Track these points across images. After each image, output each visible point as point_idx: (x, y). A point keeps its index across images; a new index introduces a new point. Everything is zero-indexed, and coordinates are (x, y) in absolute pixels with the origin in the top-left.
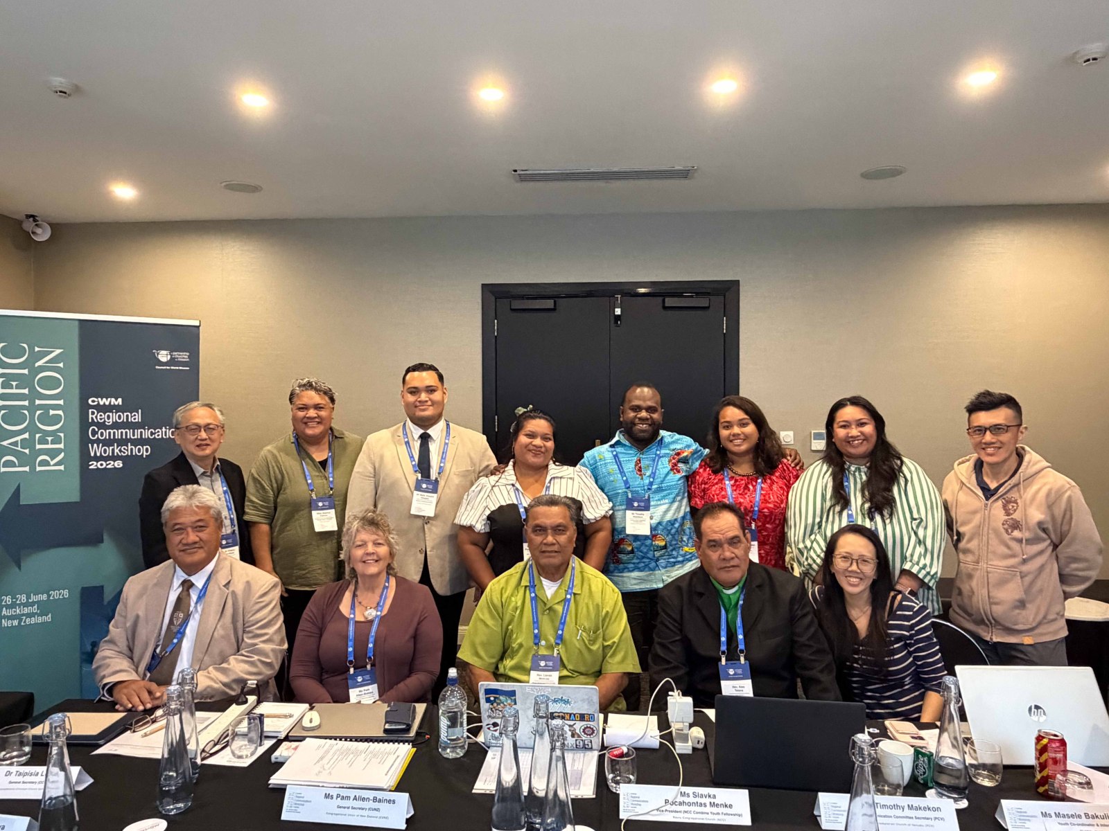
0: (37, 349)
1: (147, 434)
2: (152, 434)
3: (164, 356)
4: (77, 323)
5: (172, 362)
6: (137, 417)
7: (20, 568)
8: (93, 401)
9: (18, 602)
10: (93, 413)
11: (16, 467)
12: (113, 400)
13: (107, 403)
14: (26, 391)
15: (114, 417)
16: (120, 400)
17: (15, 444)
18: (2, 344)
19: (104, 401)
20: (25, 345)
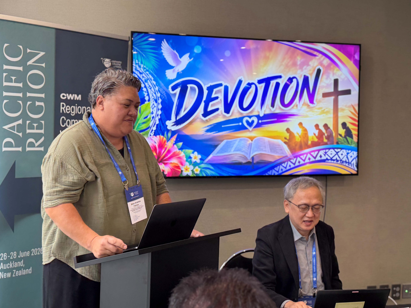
0: (29, 51)
3: (107, 63)
4: (54, 31)
7: (13, 231)
8: (63, 96)
9: (11, 258)
11: (13, 147)
12: (76, 95)
13: (72, 99)
14: (21, 85)
15: (76, 110)
16: (80, 96)
17: (13, 128)
18: (6, 45)
19: (70, 97)
20: (21, 47)
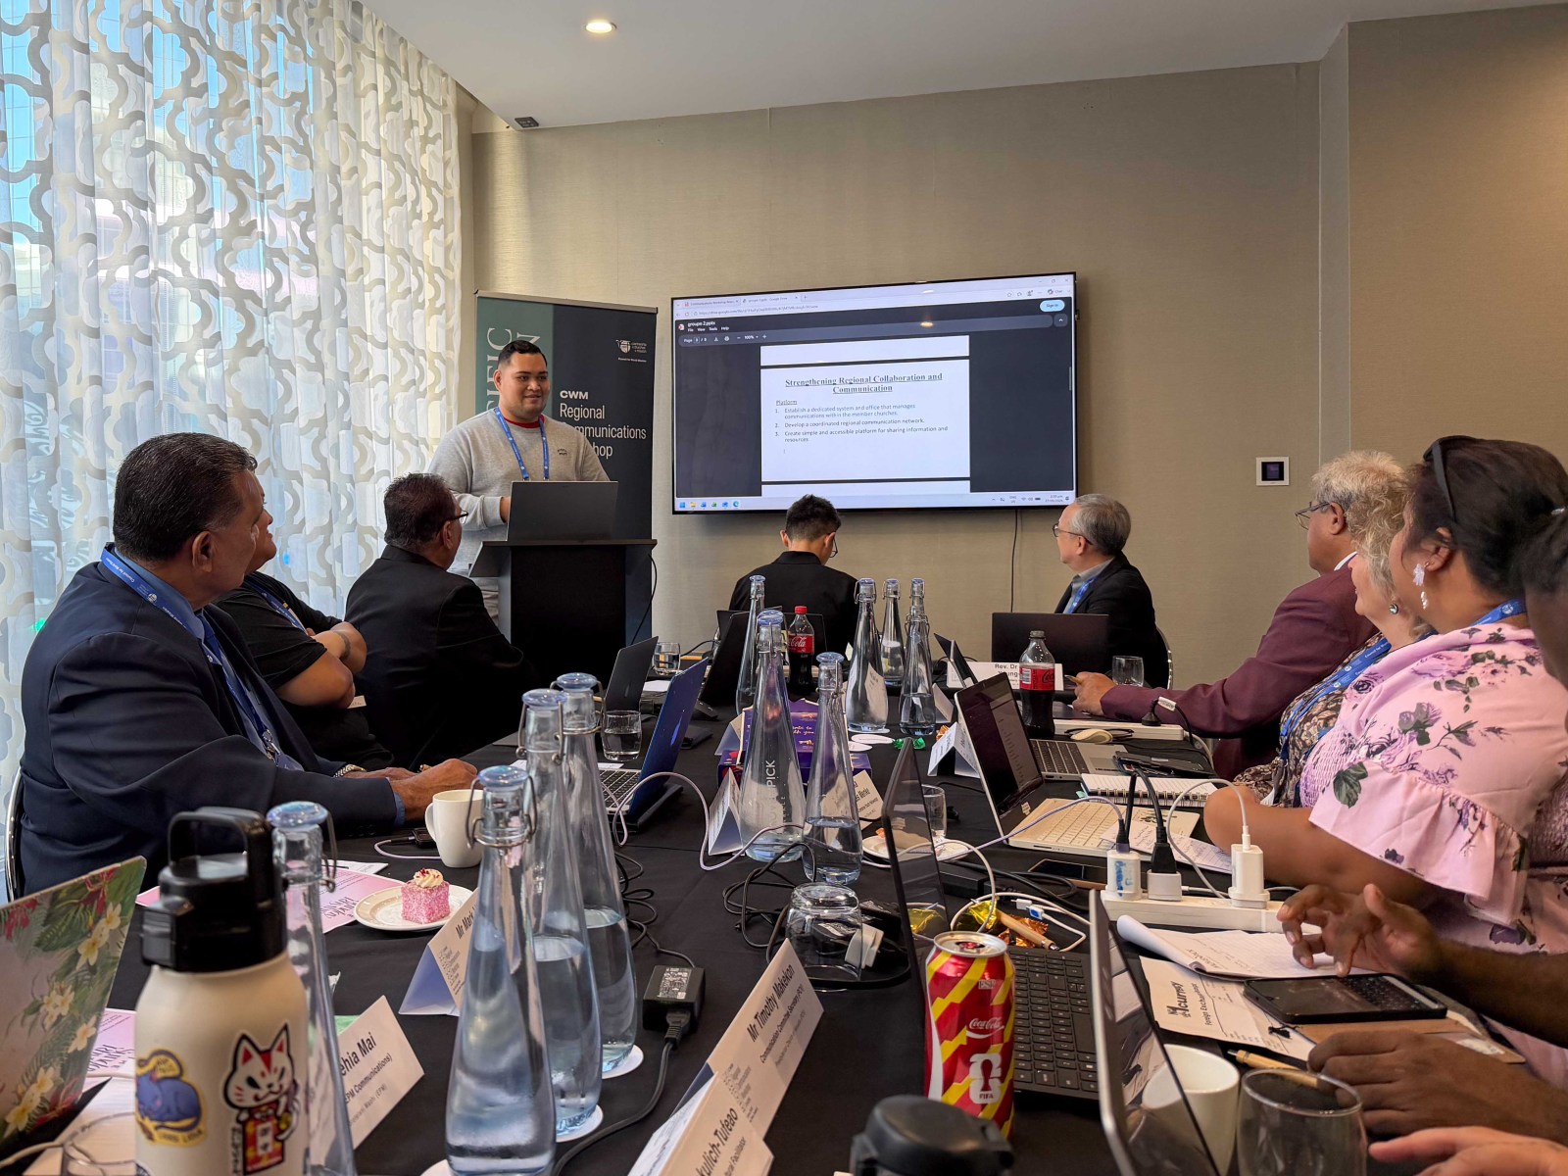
0: (519, 335)
1: (610, 433)
2: (614, 433)
3: (625, 346)
4: (551, 307)
5: (632, 353)
6: (600, 414)
8: (564, 394)
10: (564, 406)
12: (581, 393)
13: (576, 397)
15: (581, 413)
16: (586, 393)
18: (491, 329)
19: (573, 395)
20: (509, 331)
